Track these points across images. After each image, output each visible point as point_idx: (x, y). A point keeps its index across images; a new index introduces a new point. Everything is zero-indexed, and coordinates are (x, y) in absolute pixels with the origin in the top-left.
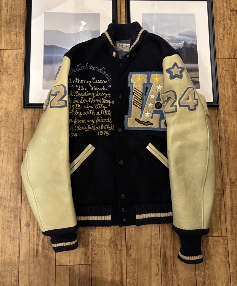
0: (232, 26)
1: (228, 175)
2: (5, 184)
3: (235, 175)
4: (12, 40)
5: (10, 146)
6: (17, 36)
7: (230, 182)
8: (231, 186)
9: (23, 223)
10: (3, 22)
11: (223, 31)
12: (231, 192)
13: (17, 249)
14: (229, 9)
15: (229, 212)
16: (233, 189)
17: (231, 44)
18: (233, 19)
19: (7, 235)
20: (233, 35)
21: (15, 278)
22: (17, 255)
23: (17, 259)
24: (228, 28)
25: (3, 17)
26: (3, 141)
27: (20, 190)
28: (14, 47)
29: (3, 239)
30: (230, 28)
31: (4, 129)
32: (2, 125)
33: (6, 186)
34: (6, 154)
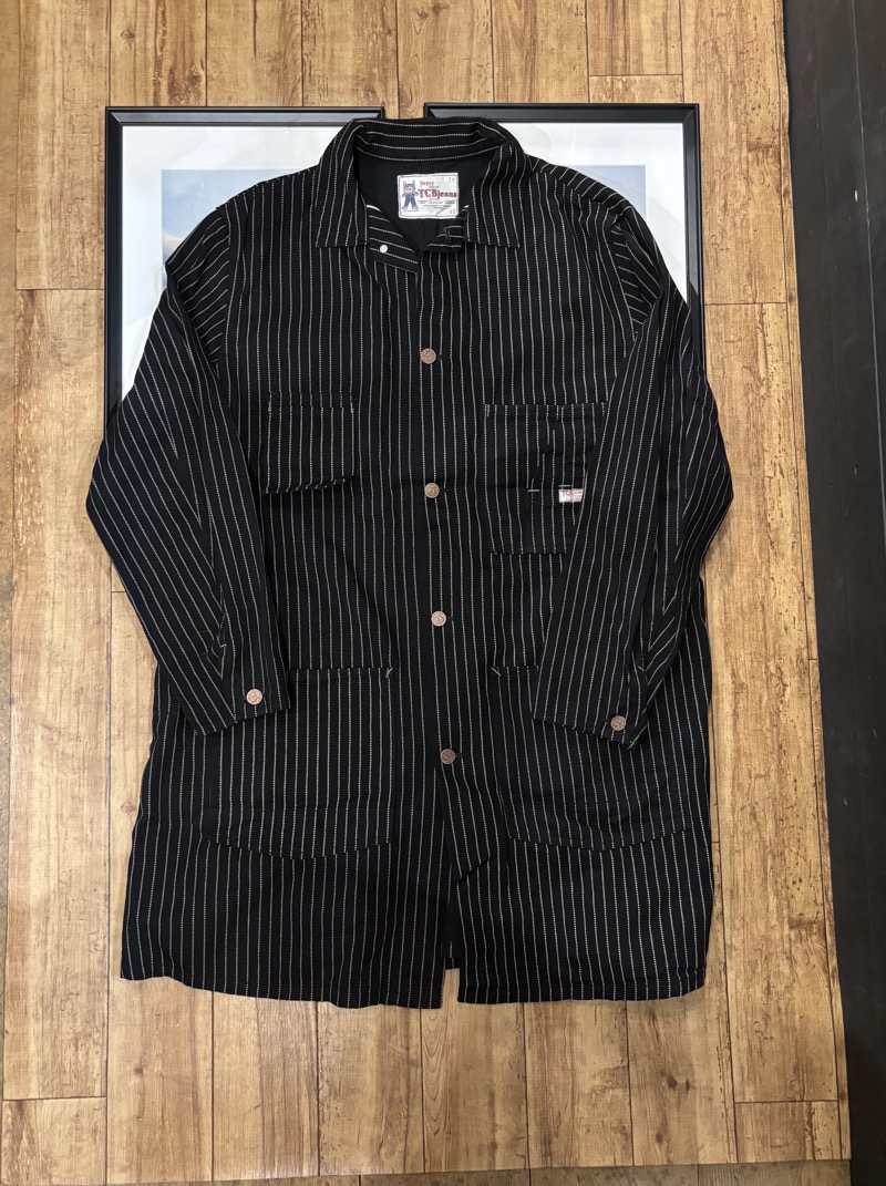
0: (749, 199)
1: (726, 662)
2: (61, 691)
3: (748, 663)
4: (69, 260)
5: (72, 580)
6: (83, 248)
7: (733, 682)
8: (736, 694)
9: (116, 804)
10: (41, 204)
11: (721, 217)
12: (735, 714)
13: (103, 874)
14: (745, 144)
15: (727, 772)
16: (741, 705)
17: (746, 259)
18: (755, 176)
19: (72, 835)
20: (751, 231)
21: (99, 954)
22: (102, 892)
23: (102, 901)
24: (737, 206)
25: (40, 187)
26: (50, 566)
27: (104, 707)
28: (77, 280)
29: (61, 847)
30: (744, 206)
31: (54, 531)
32: (48, 518)
33: (65, 697)
34: (60, 603)
